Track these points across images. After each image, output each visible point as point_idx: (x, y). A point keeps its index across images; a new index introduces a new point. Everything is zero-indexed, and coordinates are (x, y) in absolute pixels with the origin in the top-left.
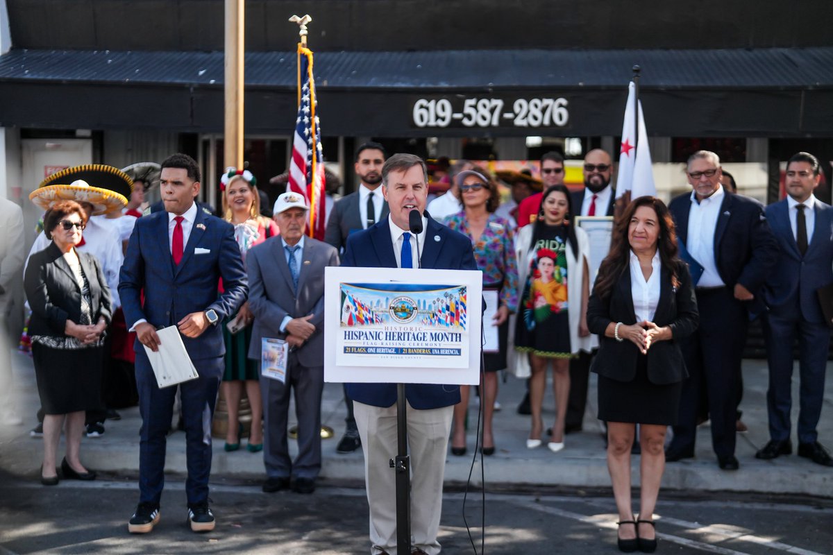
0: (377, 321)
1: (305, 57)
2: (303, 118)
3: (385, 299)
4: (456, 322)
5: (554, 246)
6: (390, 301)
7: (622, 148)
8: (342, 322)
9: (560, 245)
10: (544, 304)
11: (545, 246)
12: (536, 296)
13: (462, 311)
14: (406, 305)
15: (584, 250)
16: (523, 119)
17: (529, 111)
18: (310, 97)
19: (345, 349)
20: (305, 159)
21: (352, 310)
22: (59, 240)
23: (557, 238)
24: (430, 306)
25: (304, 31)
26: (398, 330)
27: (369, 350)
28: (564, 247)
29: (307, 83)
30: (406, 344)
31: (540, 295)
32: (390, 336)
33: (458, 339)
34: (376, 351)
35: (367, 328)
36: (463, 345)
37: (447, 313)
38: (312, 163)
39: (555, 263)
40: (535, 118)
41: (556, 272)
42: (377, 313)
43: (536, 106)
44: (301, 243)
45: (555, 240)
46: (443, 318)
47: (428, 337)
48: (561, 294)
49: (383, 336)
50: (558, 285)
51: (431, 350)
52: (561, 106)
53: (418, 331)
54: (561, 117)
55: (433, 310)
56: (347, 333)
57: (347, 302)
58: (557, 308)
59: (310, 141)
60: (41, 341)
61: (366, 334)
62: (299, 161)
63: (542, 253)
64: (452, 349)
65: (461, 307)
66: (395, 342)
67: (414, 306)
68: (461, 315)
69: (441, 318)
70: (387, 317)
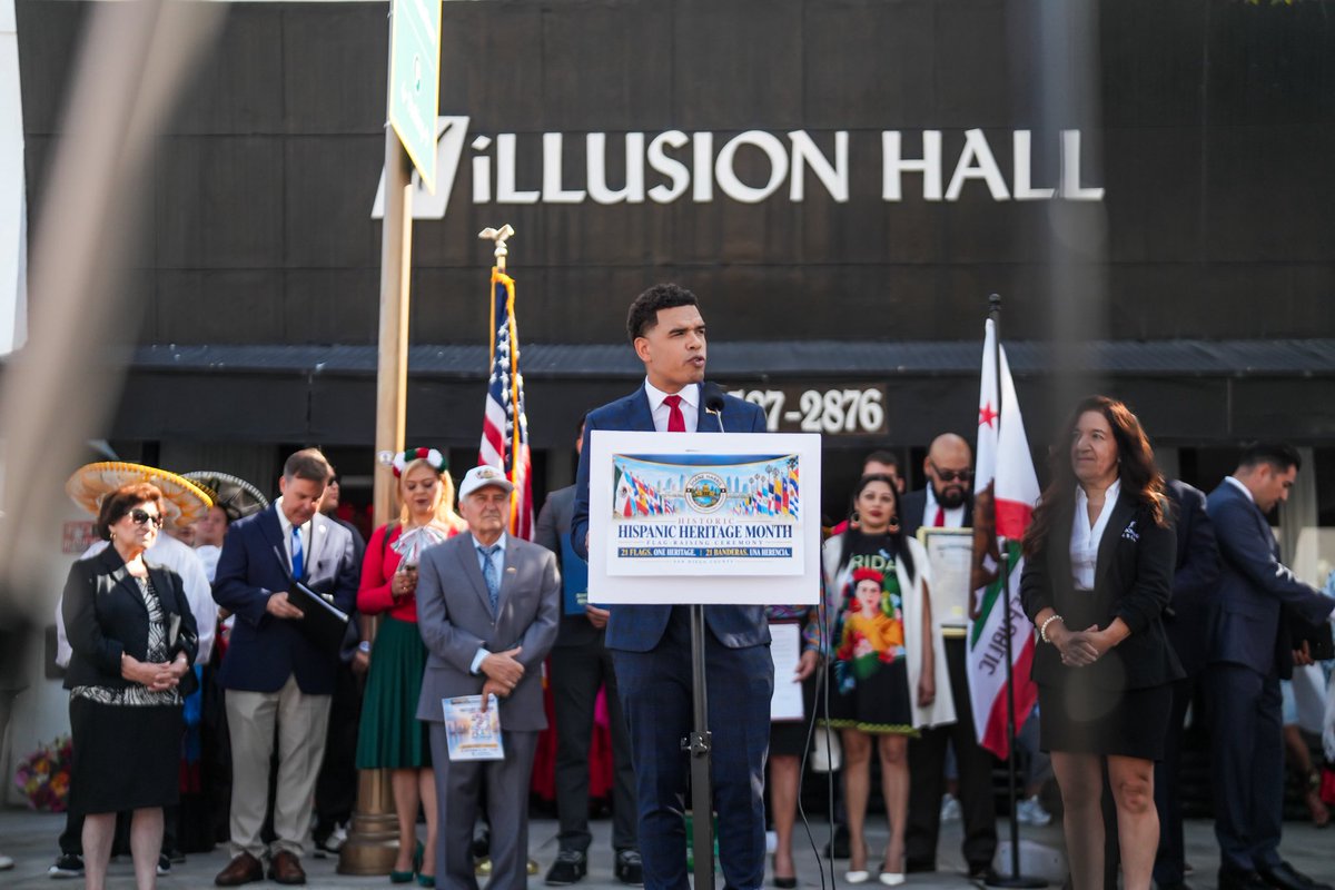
0: (666, 510)
1: (502, 288)
2: (499, 374)
3: (679, 477)
4: (783, 508)
5: (878, 564)
6: (687, 480)
7: (981, 417)
8: (615, 512)
9: (887, 562)
10: (870, 651)
11: (864, 564)
12: (854, 639)
13: (792, 493)
14: (709, 486)
15: (923, 569)
16: (816, 420)
17: (823, 410)
18: (510, 344)
19: (620, 551)
20: (503, 435)
21: (631, 494)
22: (122, 540)
23: (882, 552)
24: (745, 487)
25: (501, 250)
26: (698, 524)
27: (656, 552)
28: (894, 564)
29: (506, 325)
30: (709, 543)
31: (863, 637)
32: (686, 532)
33: (787, 534)
34: (666, 553)
35: (653, 521)
36: (794, 542)
37: (770, 496)
38: (512, 441)
39: (882, 588)
40: (834, 420)
41: (884, 602)
42: (667, 498)
43: (834, 402)
44: (502, 542)
45: (878, 554)
46: (764, 504)
47: (743, 532)
48: (893, 634)
49: (675, 532)
50: (888, 620)
51: (748, 550)
52: (871, 401)
53: (728, 524)
54: (872, 418)
55: (750, 492)
56: (623, 529)
57: (623, 482)
58: (889, 656)
59: (510, 408)
60: (86, 694)
61: (651, 529)
62: (495, 439)
63: (860, 575)
64: (779, 549)
65: (790, 488)
66: (693, 540)
67: (722, 487)
68: (791, 499)
69: (761, 504)
70: (682, 504)
